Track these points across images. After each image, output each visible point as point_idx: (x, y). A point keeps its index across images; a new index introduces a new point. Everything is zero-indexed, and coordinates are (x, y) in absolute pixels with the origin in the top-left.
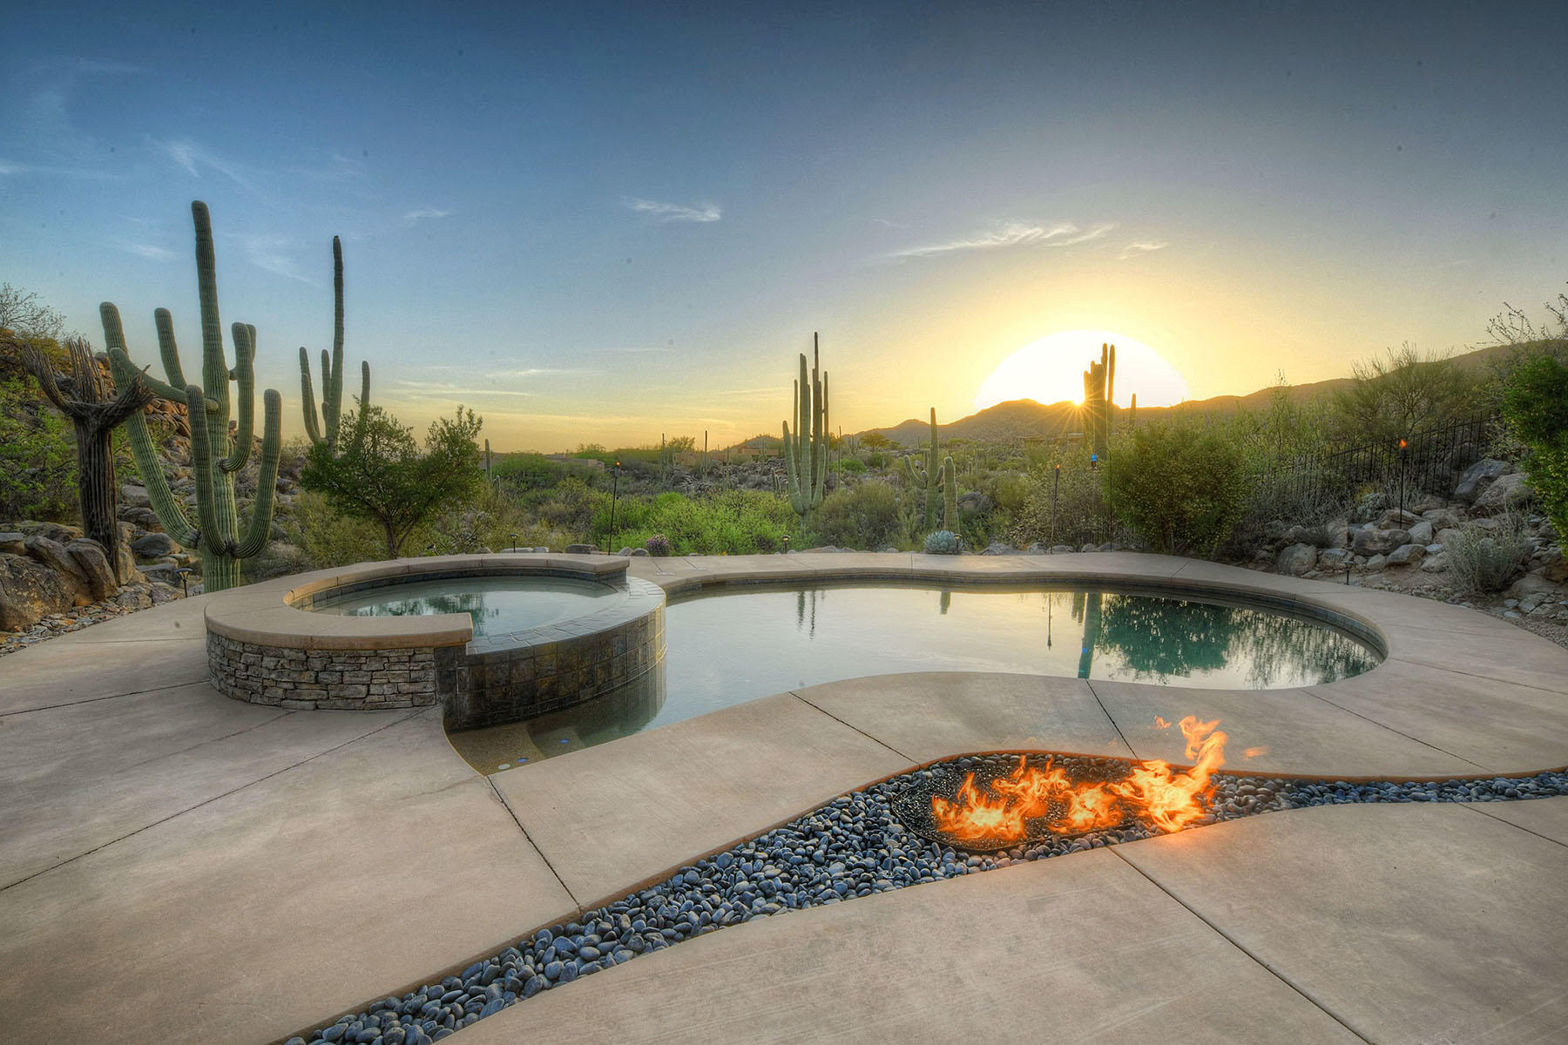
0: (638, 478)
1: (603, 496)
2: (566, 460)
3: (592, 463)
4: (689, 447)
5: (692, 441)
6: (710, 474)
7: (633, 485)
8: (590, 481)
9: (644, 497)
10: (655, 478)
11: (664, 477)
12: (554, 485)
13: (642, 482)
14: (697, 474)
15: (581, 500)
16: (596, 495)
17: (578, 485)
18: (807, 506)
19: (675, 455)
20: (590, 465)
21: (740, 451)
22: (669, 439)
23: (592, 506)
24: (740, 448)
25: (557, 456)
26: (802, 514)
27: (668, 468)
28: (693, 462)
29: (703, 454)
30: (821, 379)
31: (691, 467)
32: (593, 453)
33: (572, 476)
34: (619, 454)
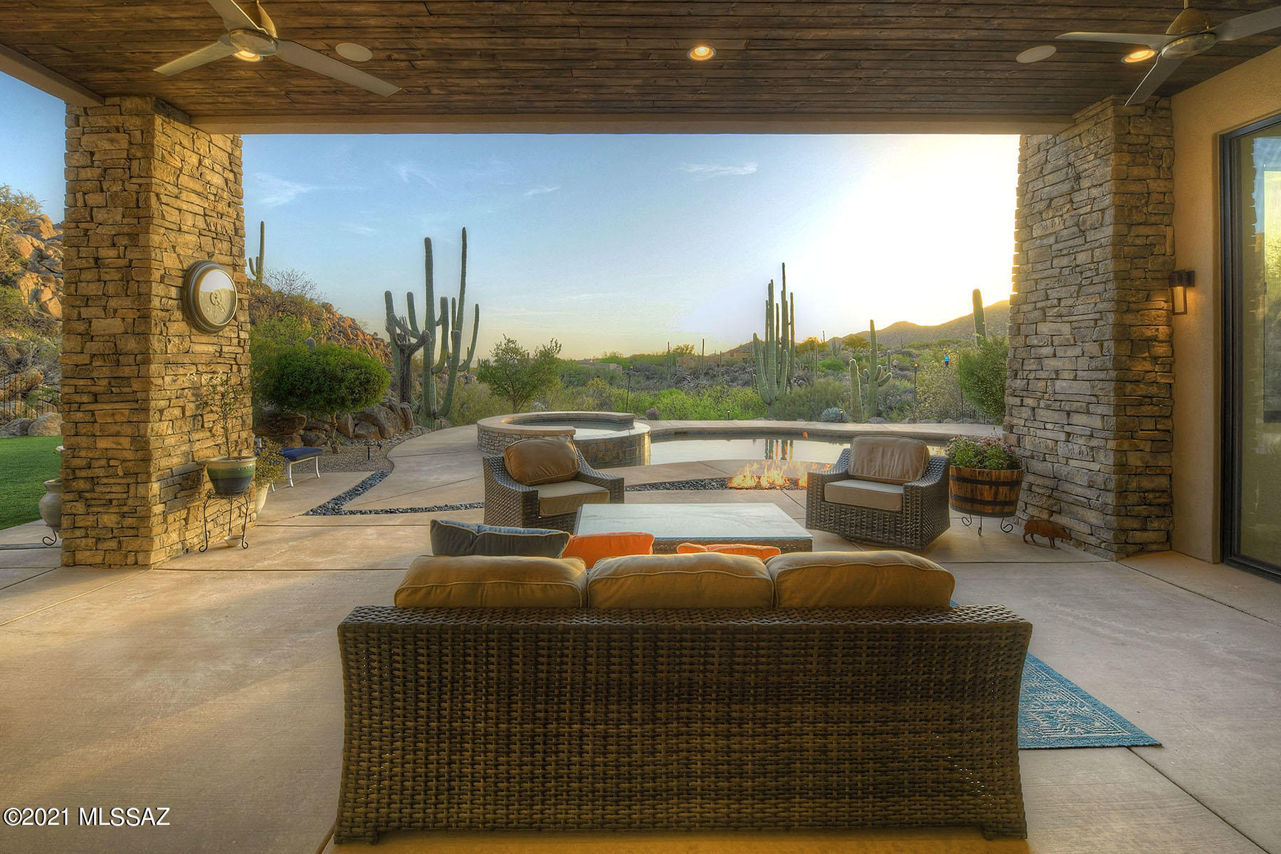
0: (648, 378)
1: (621, 391)
2: (593, 364)
3: (613, 366)
4: (690, 353)
5: (692, 348)
6: (706, 374)
7: (645, 383)
8: (612, 380)
9: (652, 392)
10: (662, 378)
11: (669, 377)
12: (584, 384)
13: (651, 381)
14: (695, 374)
15: (604, 395)
16: (615, 391)
17: (601, 383)
18: (773, 398)
19: (678, 359)
20: (611, 368)
21: (732, 355)
22: (673, 347)
23: (613, 399)
24: (732, 352)
25: (586, 362)
26: (769, 404)
27: (672, 370)
28: (693, 365)
29: (701, 358)
30: (788, 298)
31: (691, 369)
32: (614, 359)
33: (598, 377)
34: (634, 359)
